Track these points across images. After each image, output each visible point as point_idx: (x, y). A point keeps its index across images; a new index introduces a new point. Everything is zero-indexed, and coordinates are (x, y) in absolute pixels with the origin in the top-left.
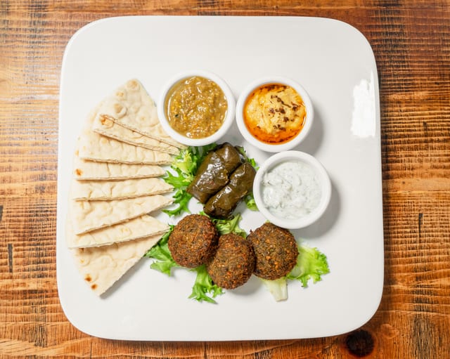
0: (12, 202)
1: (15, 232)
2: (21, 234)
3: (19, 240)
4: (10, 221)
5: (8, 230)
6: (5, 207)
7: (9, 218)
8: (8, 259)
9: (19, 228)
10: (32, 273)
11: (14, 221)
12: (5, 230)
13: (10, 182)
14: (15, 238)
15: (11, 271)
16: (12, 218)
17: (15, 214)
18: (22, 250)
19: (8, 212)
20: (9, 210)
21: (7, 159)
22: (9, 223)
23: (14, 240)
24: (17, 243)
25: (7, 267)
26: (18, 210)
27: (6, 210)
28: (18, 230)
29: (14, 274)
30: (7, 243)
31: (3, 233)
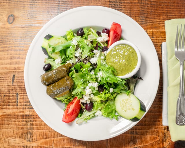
0: (19, 73)
1: (20, 87)
2: (23, 88)
3: (22, 91)
4: (18, 82)
5: (17, 86)
6: (16, 75)
7: (17, 81)
8: (16, 100)
9: (22, 85)
10: (27, 107)
11: (20, 82)
12: (15, 86)
13: (19, 64)
14: (20, 90)
15: (17, 105)
16: (19, 81)
17: (20, 79)
18: (23, 96)
19: (17, 78)
20: (18, 77)
21: (18, 53)
22: (17, 83)
23: (19, 91)
24: (21, 92)
25: (16, 104)
26: (22, 77)
27: (16, 77)
28: (21, 86)
29: (19, 107)
30: (16, 92)
31: (15, 87)
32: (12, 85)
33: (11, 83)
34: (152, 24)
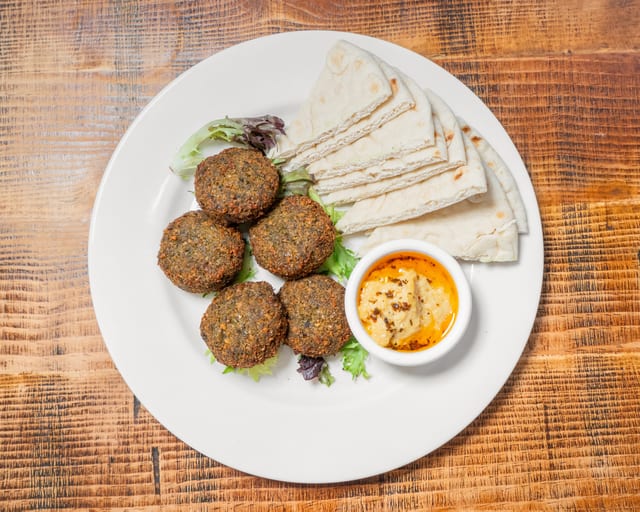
3: (169, 441)
5: (151, 424)
8: (152, 473)
10: (191, 495)
14: (163, 438)
15: (158, 491)
18: (174, 458)
23: (161, 441)
24: (166, 445)
25: (151, 486)
29: (163, 496)
30: (150, 446)
31: (144, 429)
32: (136, 422)
33: (131, 414)
34: (603, 180)
